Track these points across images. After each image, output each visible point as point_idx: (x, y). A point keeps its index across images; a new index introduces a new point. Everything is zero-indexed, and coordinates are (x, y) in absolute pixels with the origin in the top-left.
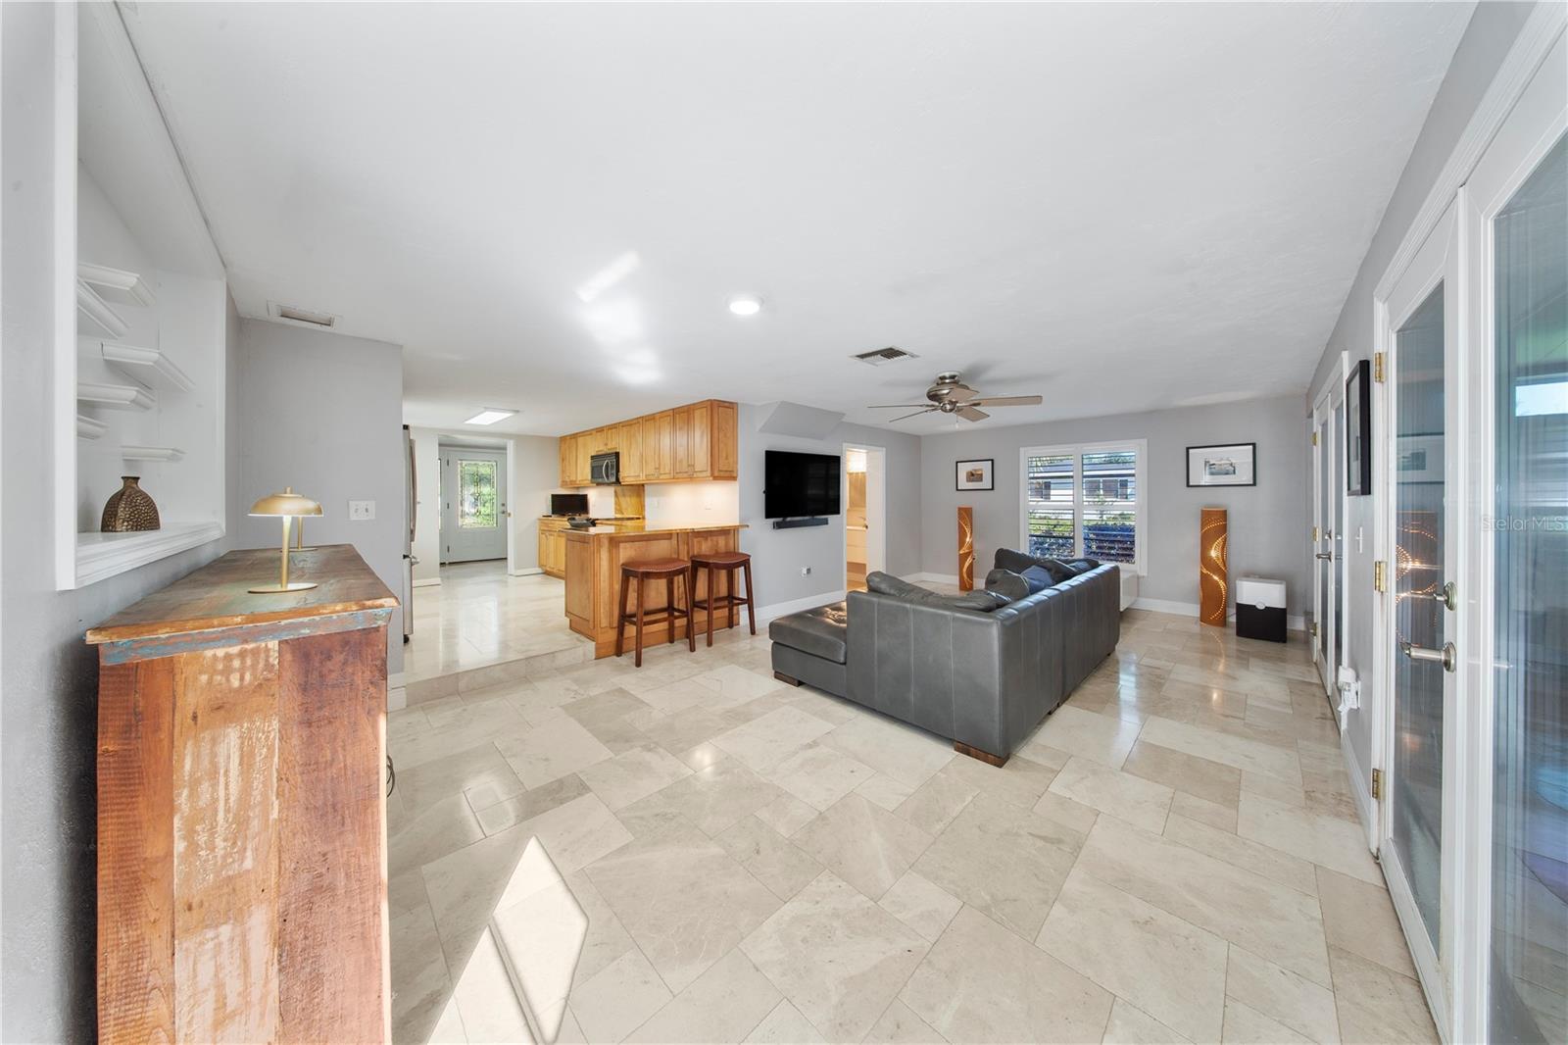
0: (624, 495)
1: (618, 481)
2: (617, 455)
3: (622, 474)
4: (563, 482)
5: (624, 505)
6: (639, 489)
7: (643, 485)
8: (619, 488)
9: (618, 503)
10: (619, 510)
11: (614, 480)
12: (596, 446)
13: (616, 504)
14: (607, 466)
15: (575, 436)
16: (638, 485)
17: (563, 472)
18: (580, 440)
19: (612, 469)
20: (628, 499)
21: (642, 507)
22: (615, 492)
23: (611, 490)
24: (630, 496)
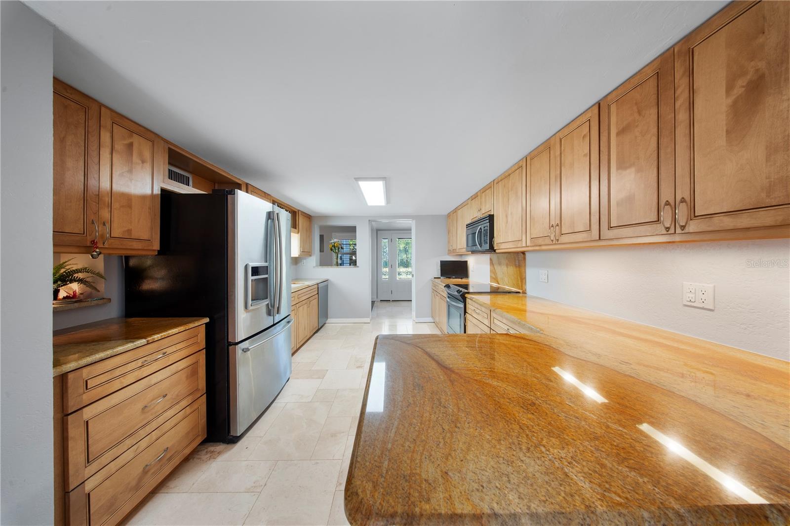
0: (500, 264)
1: (492, 249)
2: (491, 218)
3: (497, 240)
4: (449, 250)
5: (500, 275)
6: (518, 259)
7: (523, 253)
8: (494, 256)
9: (493, 272)
10: (494, 278)
11: (487, 247)
12: (472, 214)
13: (491, 271)
14: (480, 232)
15: (455, 211)
16: (517, 253)
17: (449, 242)
18: (459, 212)
19: (485, 235)
20: (504, 268)
21: (522, 279)
22: (491, 259)
23: (486, 258)
24: (507, 265)
